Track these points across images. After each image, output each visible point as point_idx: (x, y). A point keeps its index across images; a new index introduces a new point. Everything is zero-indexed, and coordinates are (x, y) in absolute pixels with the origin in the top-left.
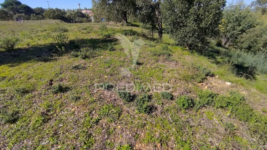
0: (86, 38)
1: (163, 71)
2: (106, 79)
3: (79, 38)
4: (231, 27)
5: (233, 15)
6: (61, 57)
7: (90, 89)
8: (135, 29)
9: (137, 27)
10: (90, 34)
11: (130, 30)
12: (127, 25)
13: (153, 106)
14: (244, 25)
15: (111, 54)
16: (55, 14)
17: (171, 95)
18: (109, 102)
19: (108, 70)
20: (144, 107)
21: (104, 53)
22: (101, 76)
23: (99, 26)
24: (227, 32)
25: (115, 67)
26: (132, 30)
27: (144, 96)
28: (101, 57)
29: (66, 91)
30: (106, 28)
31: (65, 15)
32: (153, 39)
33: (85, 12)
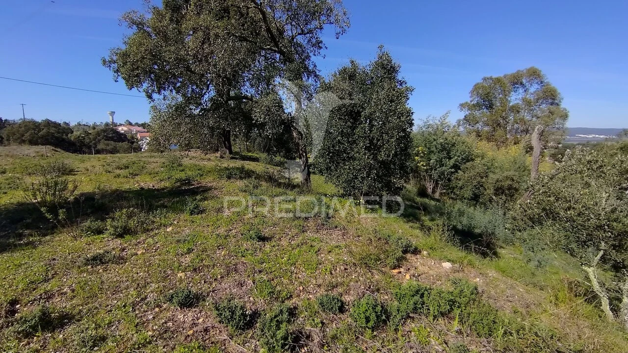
0: (126, 187)
1: (316, 249)
2: (181, 280)
3: (107, 188)
4: (436, 160)
5: (435, 140)
6: (48, 238)
7: (137, 312)
8: (249, 165)
9: (253, 161)
10: (137, 178)
11: (238, 169)
12: (232, 158)
13: (301, 333)
14: (456, 157)
15: (193, 222)
16: (39, 132)
17: (338, 301)
18: (189, 339)
19: (187, 260)
20: (279, 337)
21: (174, 220)
22: (168, 276)
23: (163, 160)
24: (431, 169)
25: (204, 250)
26: (243, 168)
27: (278, 311)
28: (168, 230)
29: (62, 325)
30: (180, 165)
31: (69, 135)
32: (291, 186)
33: (125, 129)
